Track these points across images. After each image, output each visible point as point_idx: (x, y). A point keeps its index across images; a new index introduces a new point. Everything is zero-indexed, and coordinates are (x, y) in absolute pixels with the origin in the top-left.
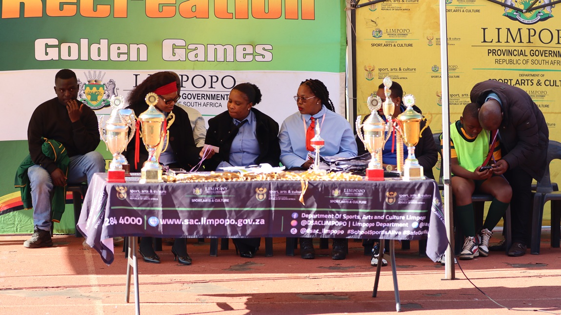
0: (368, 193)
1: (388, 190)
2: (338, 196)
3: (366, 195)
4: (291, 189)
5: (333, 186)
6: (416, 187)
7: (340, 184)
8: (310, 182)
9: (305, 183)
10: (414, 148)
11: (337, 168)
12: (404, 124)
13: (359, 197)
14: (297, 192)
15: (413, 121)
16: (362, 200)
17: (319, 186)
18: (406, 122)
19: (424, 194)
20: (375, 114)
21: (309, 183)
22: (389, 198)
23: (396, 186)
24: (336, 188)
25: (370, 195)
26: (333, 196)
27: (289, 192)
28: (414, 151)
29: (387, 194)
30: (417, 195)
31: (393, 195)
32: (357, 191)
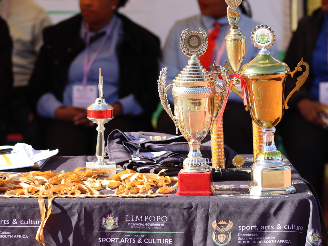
0: (174, 223)
1: (214, 216)
2: (114, 229)
3: (170, 226)
4: (19, 216)
5: (104, 209)
6: (273, 211)
7: (117, 205)
8: (56, 201)
9: (46, 205)
10: (274, 130)
11: (142, 159)
12: (253, 86)
13: (157, 230)
14: (30, 222)
15: (270, 79)
16: (163, 237)
17: (75, 210)
18: (257, 80)
19: (290, 224)
20: (194, 64)
21: (53, 202)
22: (218, 233)
23: (231, 209)
24: (110, 213)
25: (178, 227)
26: (104, 229)
27: (15, 222)
28: (273, 136)
29: (214, 224)
30: (275, 227)
31: (225, 226)
32: (153, 219)
